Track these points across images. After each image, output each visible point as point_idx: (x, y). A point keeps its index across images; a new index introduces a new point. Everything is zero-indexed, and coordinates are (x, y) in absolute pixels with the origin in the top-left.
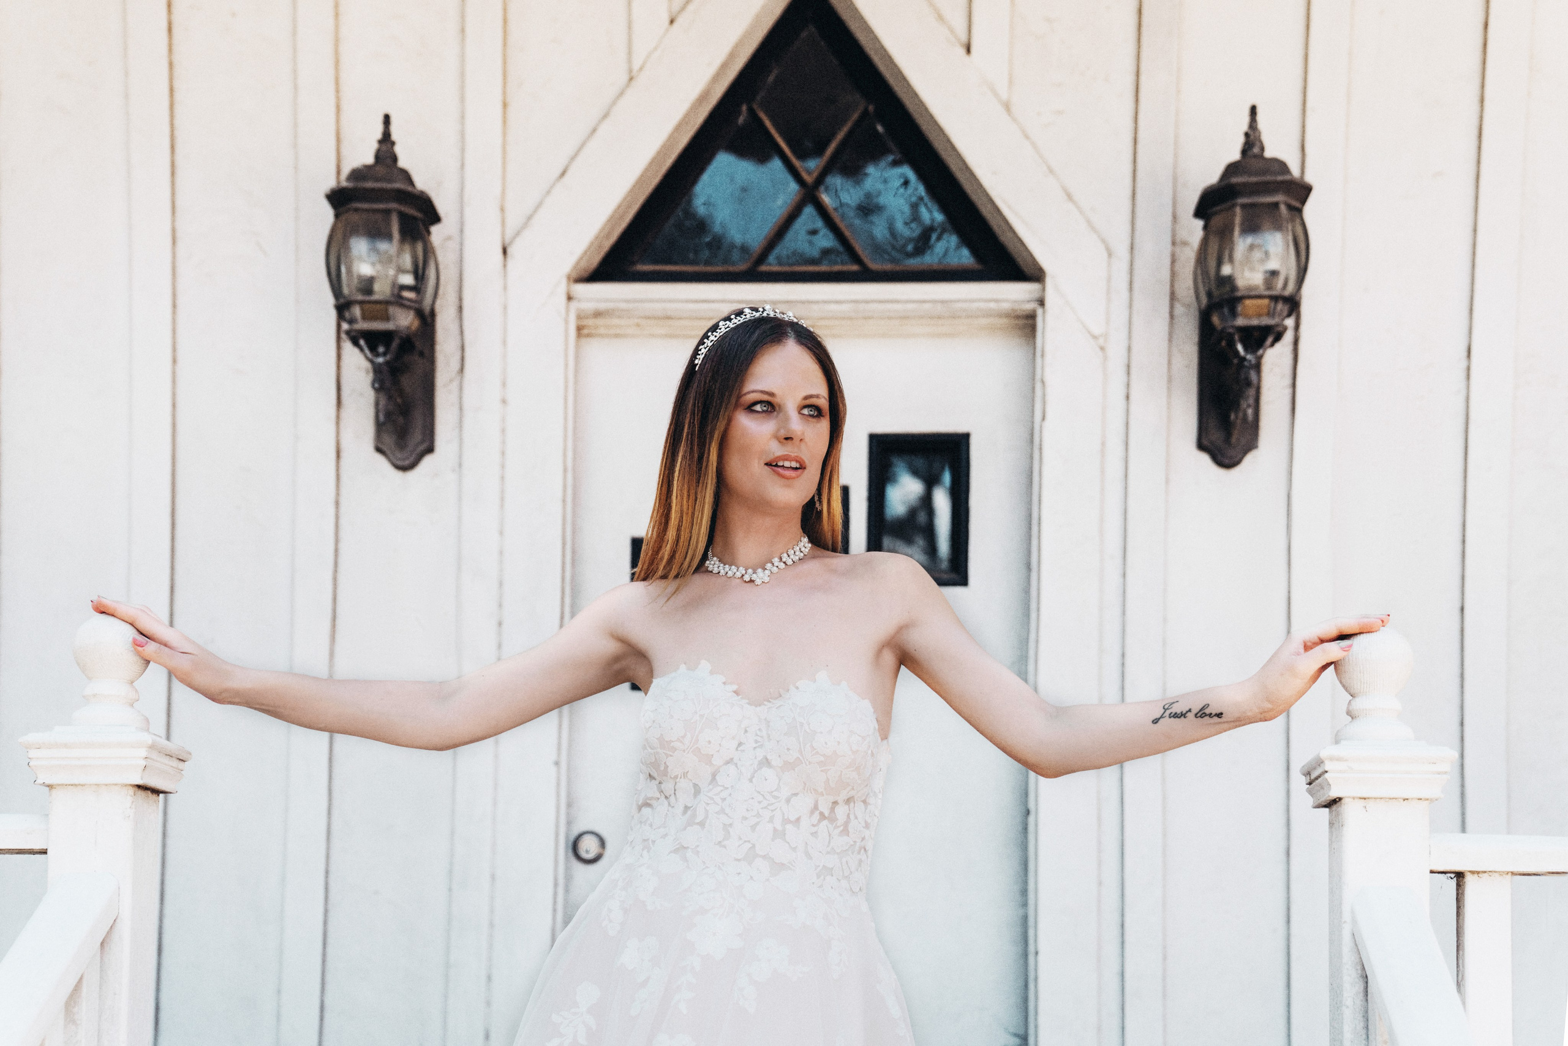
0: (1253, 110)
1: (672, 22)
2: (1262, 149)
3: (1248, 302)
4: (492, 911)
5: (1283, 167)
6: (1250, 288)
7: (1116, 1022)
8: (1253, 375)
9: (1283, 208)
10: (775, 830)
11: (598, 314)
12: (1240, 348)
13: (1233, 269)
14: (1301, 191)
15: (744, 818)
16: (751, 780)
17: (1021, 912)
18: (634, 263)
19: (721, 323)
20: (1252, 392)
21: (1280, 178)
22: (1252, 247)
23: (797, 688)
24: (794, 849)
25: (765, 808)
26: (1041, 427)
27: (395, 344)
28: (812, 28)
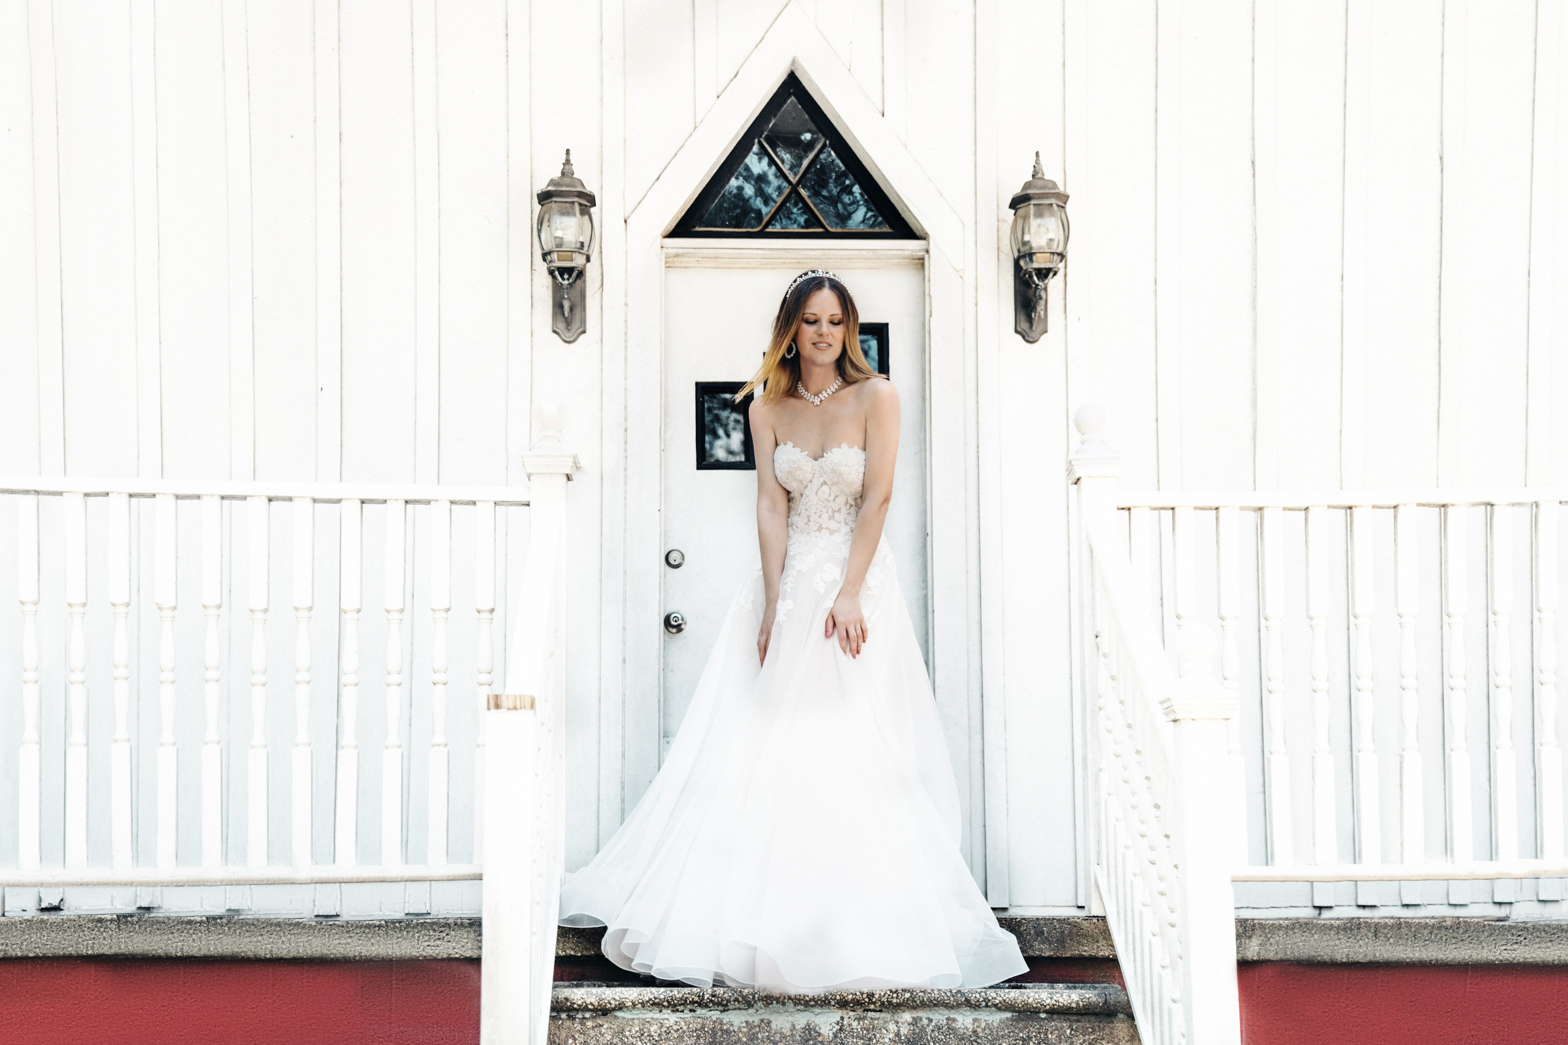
0: (1037, 154)
1: (718, 97)
2: (1043, 175)
3: (1038, 255)
4: (625, 592)
5: (1055, 185)
6: (1041, 247)
7: (977, 648)
8: (1043, 294)
9: (1054, 206)
10: (829, 516)
11: (676, 256)
12: (1035, 278)
13: (1030, 237)
14: (1064, 198)
15: (816, 513)
16: (816, 494)
17: (923, 592)
18: (694, 227)
19: (798, 279)
20: (1042, 302)
21: (1052, 191)
22: (1039, 225)
23: (832, 452)
24: (840, 522)
25: (824, 507)
26: (930, 321)
27: (574, 274)
28: (793, 98)
